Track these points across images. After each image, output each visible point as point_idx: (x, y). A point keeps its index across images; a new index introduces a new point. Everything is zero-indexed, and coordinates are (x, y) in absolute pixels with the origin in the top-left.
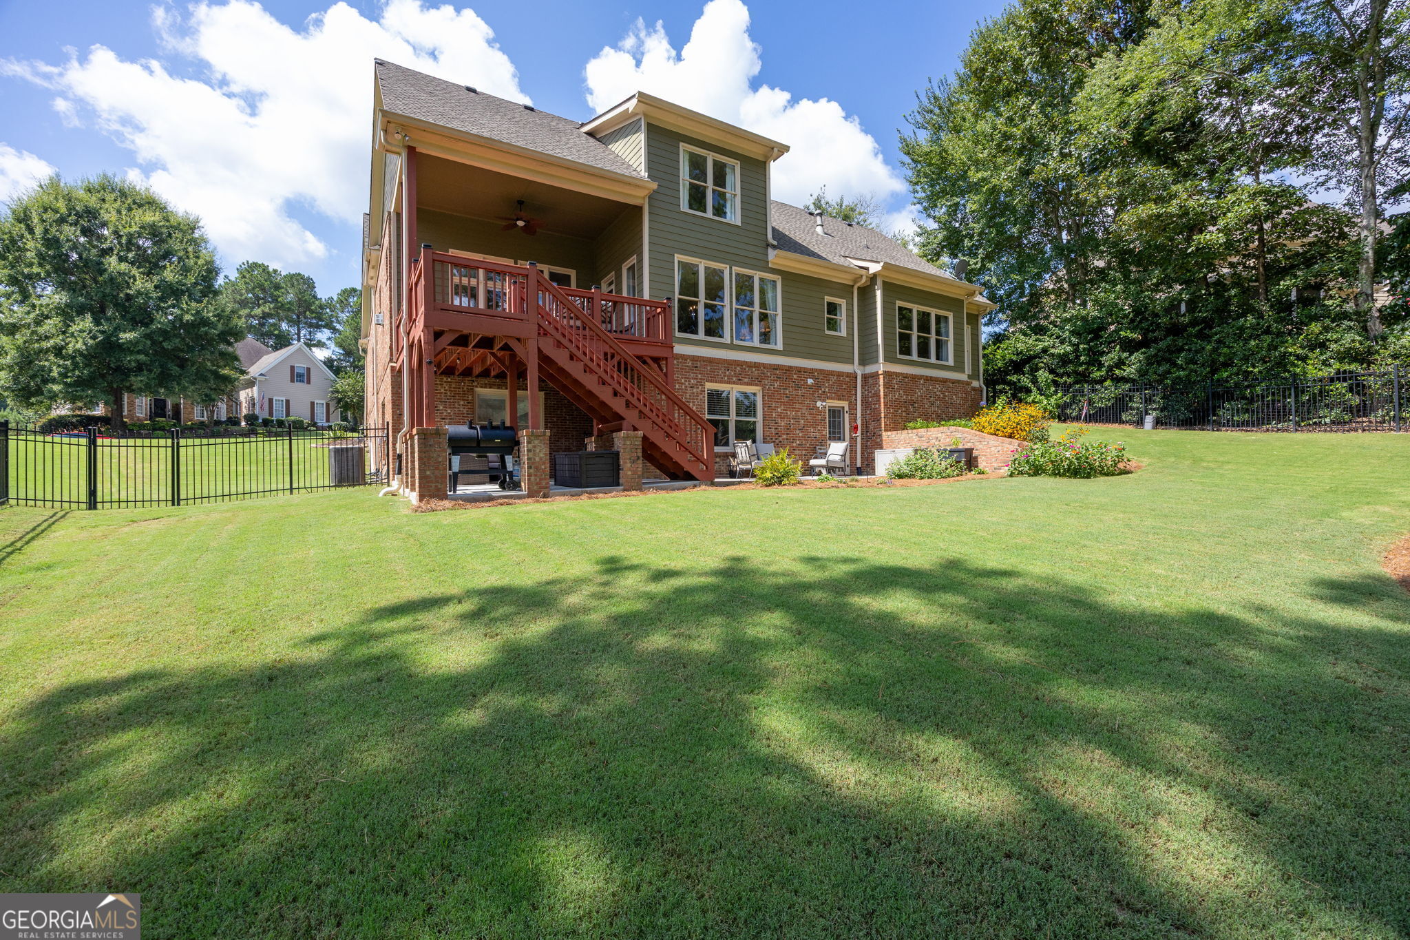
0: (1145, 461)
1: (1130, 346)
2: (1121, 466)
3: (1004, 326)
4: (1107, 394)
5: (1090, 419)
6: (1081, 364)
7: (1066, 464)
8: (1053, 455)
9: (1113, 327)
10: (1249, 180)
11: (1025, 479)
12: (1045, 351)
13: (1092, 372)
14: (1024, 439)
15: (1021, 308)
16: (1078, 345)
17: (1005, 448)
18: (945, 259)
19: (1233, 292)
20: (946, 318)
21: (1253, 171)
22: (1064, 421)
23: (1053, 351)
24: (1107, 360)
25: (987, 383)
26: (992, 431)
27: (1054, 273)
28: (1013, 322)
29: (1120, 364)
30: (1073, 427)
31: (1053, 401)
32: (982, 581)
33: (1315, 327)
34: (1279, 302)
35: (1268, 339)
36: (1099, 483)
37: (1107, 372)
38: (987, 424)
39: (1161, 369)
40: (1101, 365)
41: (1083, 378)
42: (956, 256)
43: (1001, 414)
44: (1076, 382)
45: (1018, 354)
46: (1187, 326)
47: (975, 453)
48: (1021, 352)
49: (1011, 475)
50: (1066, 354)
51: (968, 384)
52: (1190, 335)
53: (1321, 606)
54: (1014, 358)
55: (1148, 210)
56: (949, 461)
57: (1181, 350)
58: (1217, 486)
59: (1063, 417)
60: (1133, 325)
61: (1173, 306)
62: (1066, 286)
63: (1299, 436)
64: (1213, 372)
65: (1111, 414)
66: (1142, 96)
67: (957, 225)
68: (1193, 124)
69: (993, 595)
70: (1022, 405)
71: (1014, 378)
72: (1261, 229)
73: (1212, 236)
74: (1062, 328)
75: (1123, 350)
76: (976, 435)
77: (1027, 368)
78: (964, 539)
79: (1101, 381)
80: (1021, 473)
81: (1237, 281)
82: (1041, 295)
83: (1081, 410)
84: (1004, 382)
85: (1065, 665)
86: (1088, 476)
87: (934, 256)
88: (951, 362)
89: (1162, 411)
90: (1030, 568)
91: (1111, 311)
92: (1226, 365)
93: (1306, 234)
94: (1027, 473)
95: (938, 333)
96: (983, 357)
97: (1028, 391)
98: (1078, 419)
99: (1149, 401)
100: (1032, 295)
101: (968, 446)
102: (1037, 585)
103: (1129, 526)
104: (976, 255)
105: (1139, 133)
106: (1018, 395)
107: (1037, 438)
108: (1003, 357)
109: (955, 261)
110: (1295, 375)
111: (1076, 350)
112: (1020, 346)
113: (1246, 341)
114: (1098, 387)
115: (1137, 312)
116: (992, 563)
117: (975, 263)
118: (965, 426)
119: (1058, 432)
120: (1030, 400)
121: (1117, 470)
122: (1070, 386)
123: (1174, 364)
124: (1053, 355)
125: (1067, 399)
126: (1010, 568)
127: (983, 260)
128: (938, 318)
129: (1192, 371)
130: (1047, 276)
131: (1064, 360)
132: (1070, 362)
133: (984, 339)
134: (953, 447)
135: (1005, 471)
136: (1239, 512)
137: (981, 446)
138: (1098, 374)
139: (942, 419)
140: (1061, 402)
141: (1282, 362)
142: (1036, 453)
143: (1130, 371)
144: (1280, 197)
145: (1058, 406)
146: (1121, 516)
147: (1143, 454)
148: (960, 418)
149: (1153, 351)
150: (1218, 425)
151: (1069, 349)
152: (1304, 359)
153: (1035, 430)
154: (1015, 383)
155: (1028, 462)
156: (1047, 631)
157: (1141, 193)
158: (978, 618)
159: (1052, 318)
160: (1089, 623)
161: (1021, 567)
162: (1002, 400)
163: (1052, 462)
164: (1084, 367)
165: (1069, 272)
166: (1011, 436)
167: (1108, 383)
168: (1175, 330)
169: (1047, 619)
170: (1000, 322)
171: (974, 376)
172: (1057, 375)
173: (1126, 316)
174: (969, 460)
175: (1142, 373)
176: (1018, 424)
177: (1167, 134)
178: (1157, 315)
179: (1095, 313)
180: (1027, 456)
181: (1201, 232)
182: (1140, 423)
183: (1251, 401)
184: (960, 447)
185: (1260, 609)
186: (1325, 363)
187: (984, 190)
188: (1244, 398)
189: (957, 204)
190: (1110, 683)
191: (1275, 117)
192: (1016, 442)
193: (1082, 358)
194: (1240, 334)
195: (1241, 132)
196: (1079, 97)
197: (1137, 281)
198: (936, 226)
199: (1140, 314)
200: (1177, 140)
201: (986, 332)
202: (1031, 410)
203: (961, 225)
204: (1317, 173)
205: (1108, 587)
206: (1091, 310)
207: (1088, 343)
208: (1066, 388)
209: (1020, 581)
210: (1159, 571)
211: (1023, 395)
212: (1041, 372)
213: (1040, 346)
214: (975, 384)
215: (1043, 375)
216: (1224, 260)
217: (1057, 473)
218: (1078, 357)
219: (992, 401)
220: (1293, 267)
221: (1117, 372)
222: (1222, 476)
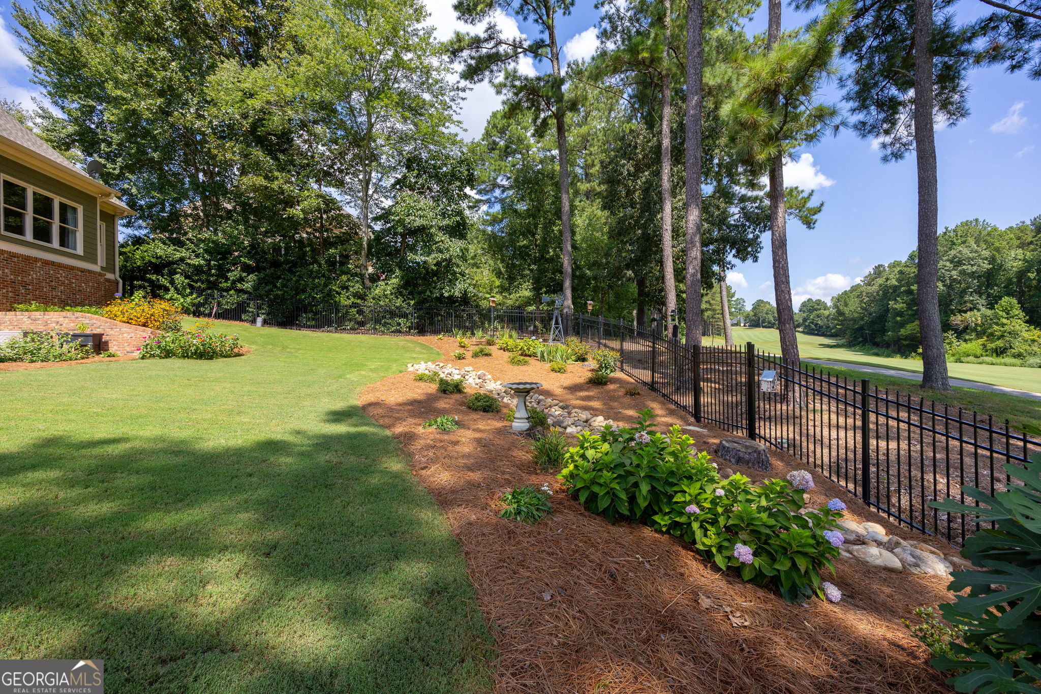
0: (254, 347)
1: (247, 269)
2: (236, 350)
3: (144, 232)
4: (231, 300)
5: (219, 316)
6: (213, 275)
7: (193, 349)
8: (183, 342)
9: (236, 254)
10: (316, 186)
11: (157, 361)
12: (182, 260)
13: (221, 283)
14: (158, 328)
15: (160, 221)
16: (210, 261)
17: (139, 335)
18: (77, 152)
19: (308, 249)
20: (75, 210)
21: (318, 181)
22: (198, 316)
23: (189, 261)
24: (232, 276)
25: (123, 277)
26: (124, 319)
27: (191, 202)
28: (154, 229)
29: (241, 280)
30: (202, 321)
31: (189, 300)
32: (84, 452)
33: (344, 278)
34: (329, 260)
35: (323, 280)
36: (219, 363)
37: (232, 284)
38: (119, 313)
39: (267, 288)
40: (227, 279)
41: (213, 286)
42: (90, 155)
43: (138, 305)
44: (208, 288)
45: (157, 258)
46: (283, 263)
47: (104, 339)
48: (161, 257)
49: (143, 358)
50: (200, 266)
51: (100, 274)
52: (284, 269)
53: (327, 425)
54: (154, 260)
55: (260, 181)
56: (71, 344)
57: (279, 278)
58: (293, 363)
59: (197, 313)
60: (249, 255)
61: (276, 248)
62: (201, 214)
63: (337, 335)
64: (297, 294)
65: (234, 314)
66: (256, 103)
67: (93, 126)
68: (288, 139)
69: (94, 462)
70: (157, 301)
71: (154, 277)
72: (321, 218)
73: (297, 211)
74: (197, 246)
75: (243, 270)
76: (106, 322)
77: (166, 271)
78: (72, 417)
79: (227, 290)
80: (153, 356)
81: (310, 243)
82: (181, 215)
83: (212, 309)
84: (143, 279)
85: (156, 503)
86: (211, 358)
87: (64, 145)
88: (80, 251)
89: (268, 315)
90: (141, 433)
91: (235, 241)
92: (304, 291)
93: (342, 227)
94: (158, 356)
95: (63, 219)
96: (121, 253)
97: (167, 290)
98: (209, 315)
99: (259, 308)
100: (171, 214)
101: (98, 331)
102: (145, 446)
103: (232, 392)
104: (114, 162)
105: (254, 126)
106: (156, 292)
107: (170, 328)
108: (143, 258)
109: (89, 159)
110: (335, 302)
111: (209, 265)
112: (160, 252)
113: (314, 279)
114: (225, 294)
115: (252, 246)
116: (101, 433)
117: (113, 168)
118: (96, 313)
119: (189, 324)
120: (168, 297)
121: (233, 353)
122: (204, 290)
123: (276, 287)
124: (189, 264)
125: (201, 300)
126: (121, 435)
127: (121, 168)
128: (63, 207)
129: (285, 292)
130: (186, 202)
131: (198, 269)
132: (204, 272)
133: (121, 238)
134: (79, 332)
135: (137, 354)
136: (300, 378)
137: (111, 332)
138: (225, 284)
139: (67, 305)
140: (196, 301)
141: (330, 294)
142: (168, 339)
143: (247, 286)
144: (330, 203)
145: (193, 305)
146: (229, 385)
147: (253, 343)
148: (90, 305)
149: (262, 275)
150: (300, 327)
151: (202, 262)
152: (339, 294)
153: (169, 322)
154: (153, 281)
155: (159, 347)
156: (144, 480)
157: (256, 167)
158: (73, 486)
159: (190, 235)
160: (185, 465)
161: (132, 433)
162: (138, 294)
163: (181, 347)
164: (215, 278)
165: (204, 205)
166: (145, 325)
167: (232, 292)
168: (276, 264)
169: (147, 471)
170: (140, 227)
171: (110, 267)
172: (193, 281)
173: (245, 248)
174: (99, 345)
175: (255, 288)
176: (152, 315)
177: (273, 138)
178: (265, 252)
179: (224, 241)
180: (159, 342)
181: (291, 207)
182: (253, 322)
183: (316, 313)
184: (88, 332)
185: (298, 432)
186: (348, 298)
187: (124, 108)
188: (312, 311)
189: (93, 109)
190: (190, 505)
191: (328, 158)
192: (149, 330)
193: (213, 271)
194: (311, 274)
195: (313, 157)
196: (211, 78)
197: (253, 226)
198: (65, 117)
199: (254, 250)
200: (277, 144)
201: (123, 234)
202: (165, 305)
203: (97, 127)
204: (346, 197)
205: (207, 437)
206: (220, 237)
207: (217, 261)
208: (200, 292)
209: (128, 445)
210: (245, 420)
211: (161, 292)
212: (178, 276)
213: (178, 255)
214: (110, 276)
215: (179, 279)
216: (304, 228)
217: (185, 356)
218: (210, 269)
219: (128, 293)
220: (336, 243)
221: (239, 285)
222: (296, 357)
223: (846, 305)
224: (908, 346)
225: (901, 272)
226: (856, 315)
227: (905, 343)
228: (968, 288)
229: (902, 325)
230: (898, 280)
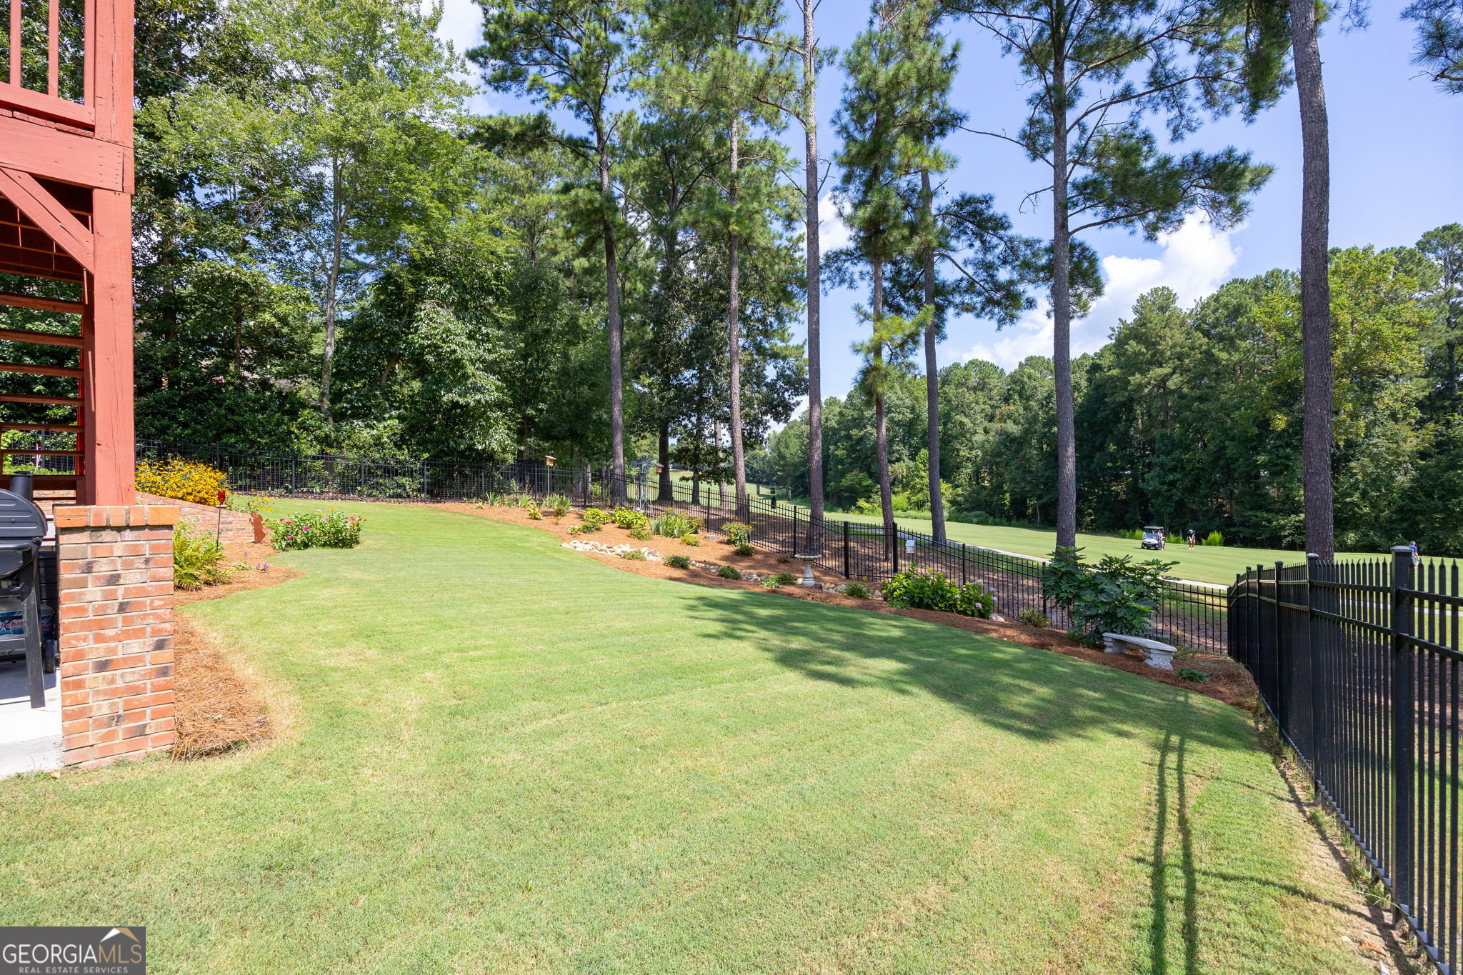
223: (787, 447)
224: (847, 498)
225: (841, 413)
226: (797, 460)
227: (846, 494)
228: (895, 436)
229: (843, 474)
230: (839, 423)
